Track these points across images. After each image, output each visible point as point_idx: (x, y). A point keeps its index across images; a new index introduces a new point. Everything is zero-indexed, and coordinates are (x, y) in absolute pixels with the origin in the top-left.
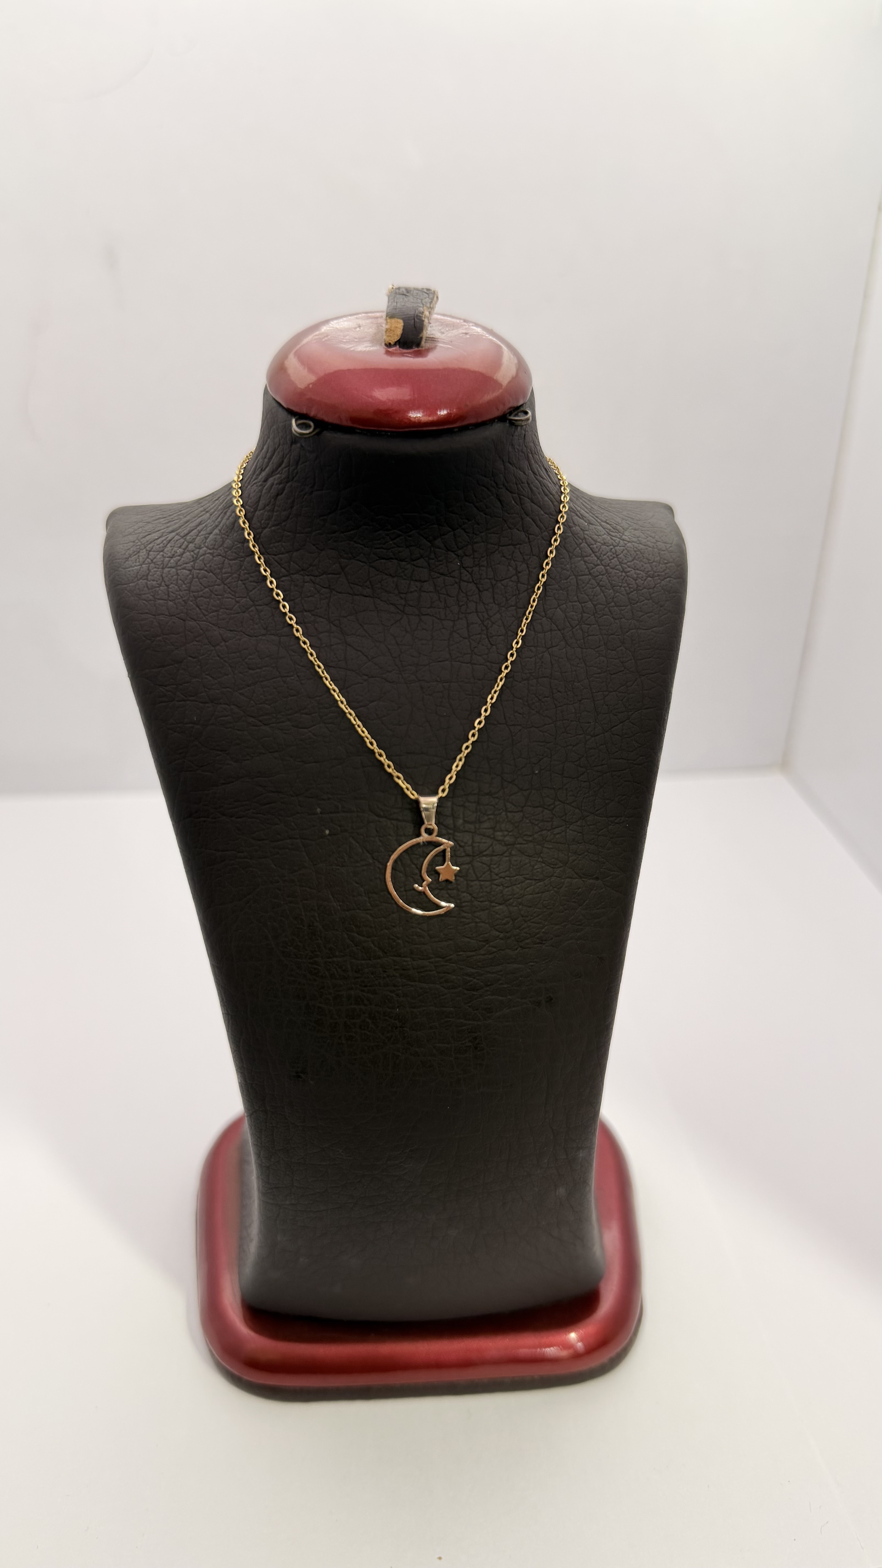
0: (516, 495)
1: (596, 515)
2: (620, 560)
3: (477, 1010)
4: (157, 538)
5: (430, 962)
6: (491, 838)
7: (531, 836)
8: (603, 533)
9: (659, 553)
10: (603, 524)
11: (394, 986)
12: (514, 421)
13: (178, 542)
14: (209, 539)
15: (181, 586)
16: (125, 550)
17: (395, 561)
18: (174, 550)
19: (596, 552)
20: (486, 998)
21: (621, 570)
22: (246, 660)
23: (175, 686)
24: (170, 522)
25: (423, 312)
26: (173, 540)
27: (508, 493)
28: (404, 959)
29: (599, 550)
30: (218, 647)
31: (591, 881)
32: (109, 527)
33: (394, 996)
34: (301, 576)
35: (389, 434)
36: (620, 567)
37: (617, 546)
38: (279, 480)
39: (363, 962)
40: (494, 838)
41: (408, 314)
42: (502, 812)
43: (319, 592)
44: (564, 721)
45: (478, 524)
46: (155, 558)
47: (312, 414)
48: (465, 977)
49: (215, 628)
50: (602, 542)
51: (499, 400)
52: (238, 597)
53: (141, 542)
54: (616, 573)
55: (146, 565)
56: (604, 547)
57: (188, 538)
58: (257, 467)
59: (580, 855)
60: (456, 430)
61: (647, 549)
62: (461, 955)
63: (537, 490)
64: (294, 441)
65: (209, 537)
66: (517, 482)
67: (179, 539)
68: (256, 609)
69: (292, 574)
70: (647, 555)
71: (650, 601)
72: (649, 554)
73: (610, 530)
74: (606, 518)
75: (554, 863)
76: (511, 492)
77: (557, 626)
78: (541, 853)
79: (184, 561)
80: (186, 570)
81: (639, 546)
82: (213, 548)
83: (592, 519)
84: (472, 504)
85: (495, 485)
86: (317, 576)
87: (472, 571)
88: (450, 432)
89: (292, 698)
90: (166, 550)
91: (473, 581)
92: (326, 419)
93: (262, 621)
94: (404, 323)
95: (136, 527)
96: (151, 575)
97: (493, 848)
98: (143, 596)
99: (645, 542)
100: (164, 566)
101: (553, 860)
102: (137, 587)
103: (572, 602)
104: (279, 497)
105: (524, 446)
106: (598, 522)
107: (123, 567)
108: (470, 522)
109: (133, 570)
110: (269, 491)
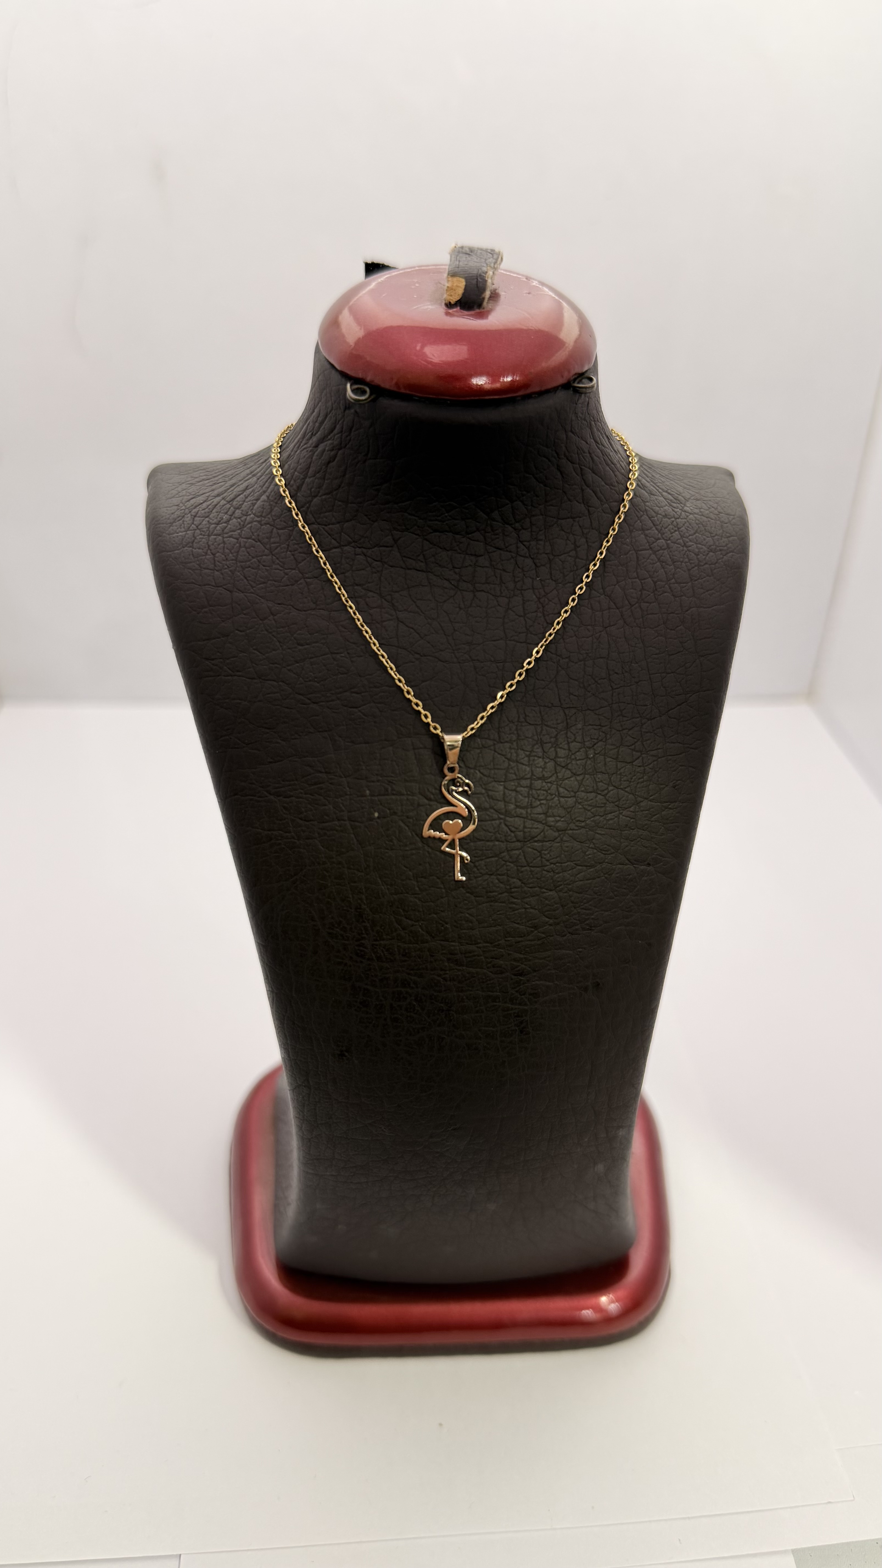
0: (578, 466)
1: (658, 484)
2: (681, 533)
3: (524, 994)
4: (202, 502)
5: (477, 947)
6: (543, 824)
7: (583, 822)
8: (665, 504)
9: (722, 526)
10: (664, 494)
11: (442, 970)
12: (578, 389)
13: (225, 506)
14: (256, 506)
15: (228, 555)
16: (169, 514)
17: (451, 534)
18: (219, 517)
19: (657, 525)
20: (534, 983)
21: (683, 544)
22: (295, 635)
23: (221, 660)
24: (215, 484)
25: (487, 272)
26: (219, 505)
27: (569, 463)
28: (452, 943)
29: (660, 524)
30: (264, 622)
31: (642, 867)
32: (150, 487)
33: (442, 980)
34: (353, 549)
35: (449, 402)
36: (681, 541)
37: (678, 518)
38: (331, 446)
39: (411, 945)
40: (546, 824)
41: (470, 274)
42: (554, 797)
43: (370, 566)
44: (620, 704)
45: (537, 496)
46: (200, 524)
47: (368, 379)
48: (512, 962)
49: (262, 600)
50: (664, 514)
51: (564, 366)
52: (286, 569)
53: (185, 506)
54: (677, 547)
55: (190, 532)
56: (665, 519)
57: (235, 503)
58: (307, 432)
59: (632, 841)
60: (518, 398)
61: (709, 521)
62: (509, 940)
63: (599, 460)
64: (347, 406)
65: (256, 503)
66: (579, 452)
67: (225, 505)
68: (306, 582)
69: (343, 546)
70: (709, 528)
71: (712, 578)
72: (711, 527)
73: (671, 500)
74: (668, 488)
75: (605, 849)
76: (571, 463)
77: (614, 603)
78: (592, 840)
79: (230, 528)
80: (233, 538)
81: (701, 518)
82: (261, 516)
83: (654, 489)
84: (531, 476)
85: (556, 455)
86: (369, 549)
87: (530, 545)
88: (513, 401)
89: (343, 676)
90: (211, 516)
91: (530, 555)
92: (383, 385)
93: (312, 595)
94: (466, 282)
95: (179, 489)
96: (196, 543)
97: (544, 834)
98: (188, 564)
99: (708, 514)
100: (211, 532)
101: (604, 846)
102: (182, 555)
103: (632, 579)
104: (331, 464)
105: (587, 413)
106: (659, 492)
107: (167, 532)
108: (529, 494)
109: (177, 537)
110: (320, 458)
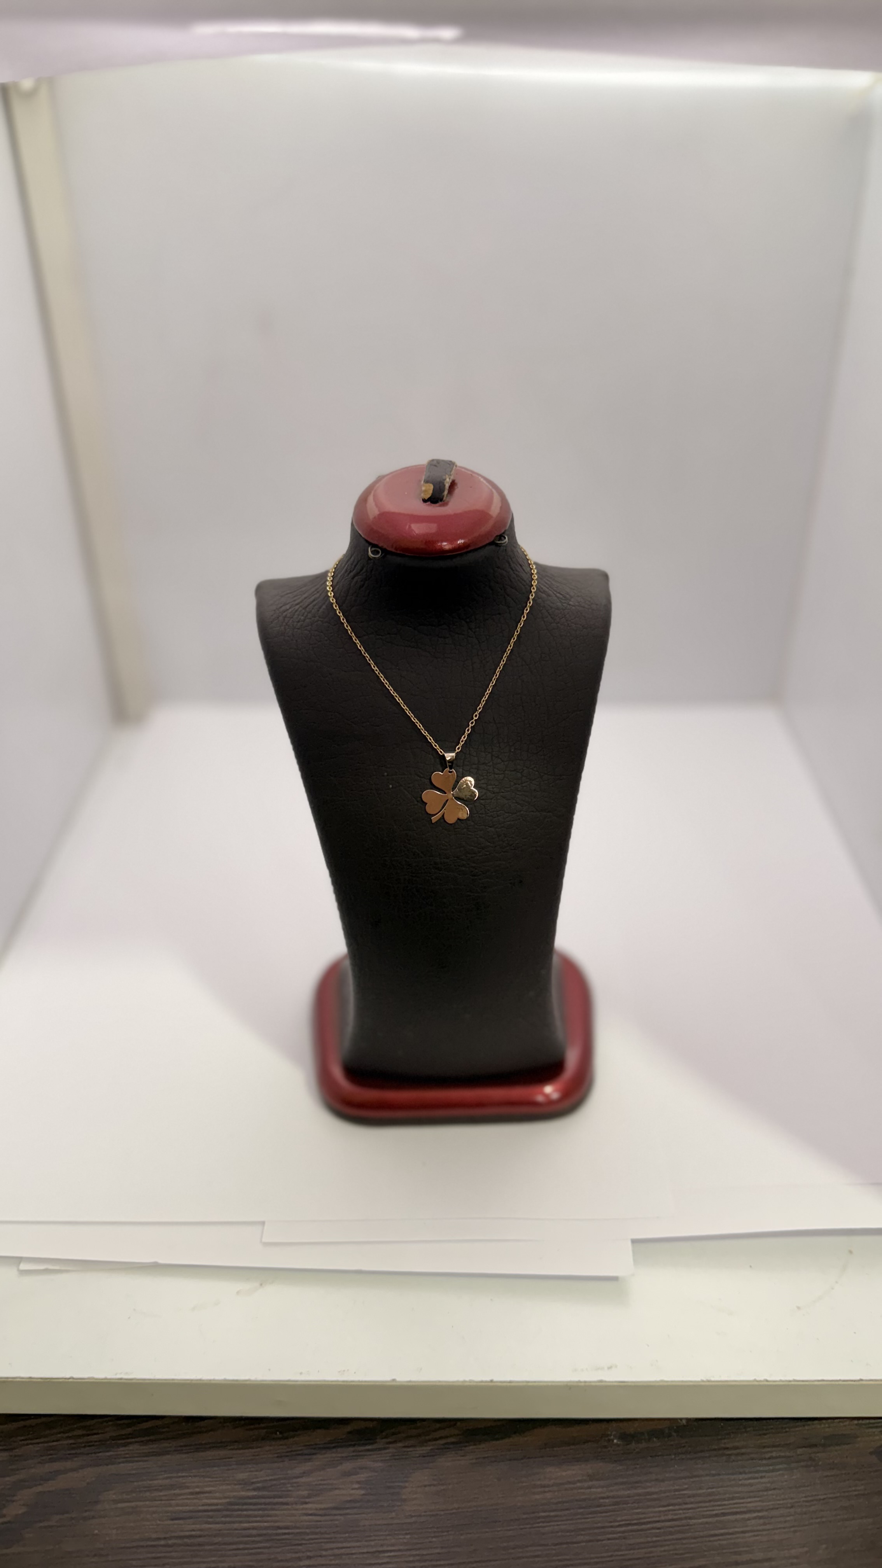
3: (478, 887)
5: (450, 860)
8: (557, 601)
12: (498, 544)
15: (305, 641)
16: (270, 617)
19: (552, 615)
20: (483, 880)
22: (343, 686)
23: (303, 701)
25: (445, 480)
26: (297, 612)
29: (554, 613)
30: (326, 679)
31: (545, 814)
32: (258, 595)
33: (430, 879)
36: (566, 623)
38: (361, 578)
39: (413, 860)
41: (435, 479)
43: (385, 645)
45: (478, 603)
46: (288, 622)
47: (380, 545)
48: (470, 869)
49: (325, 666)
50: (556, 607)
51: (490, 531)
53: (279, 611)
54: (563, 627)
55: (282, 626)
56: (557, 611)
60: (466, 553)
64: (369, 559)
65: (320, 610)
66: (502, 577)
67: (302, 610)
75: (522, 803)
78: (515, 798)
79: (305, 625)
81: (579, 610)
84: (474, 593)
86: (384, 636)
87: (475, 630)
90: (295, 618)
91: (475, 637)
92: (388, 549)
94: (433, 487)
95: (275, 598)
96: (288, 636)
98: (283, 646)
100: (294, 629)
102: (280, 642)
104: (361, 589)
105: (505, 556)
106: (554, 594)
107: (269, 627)
108: (473, 603)
